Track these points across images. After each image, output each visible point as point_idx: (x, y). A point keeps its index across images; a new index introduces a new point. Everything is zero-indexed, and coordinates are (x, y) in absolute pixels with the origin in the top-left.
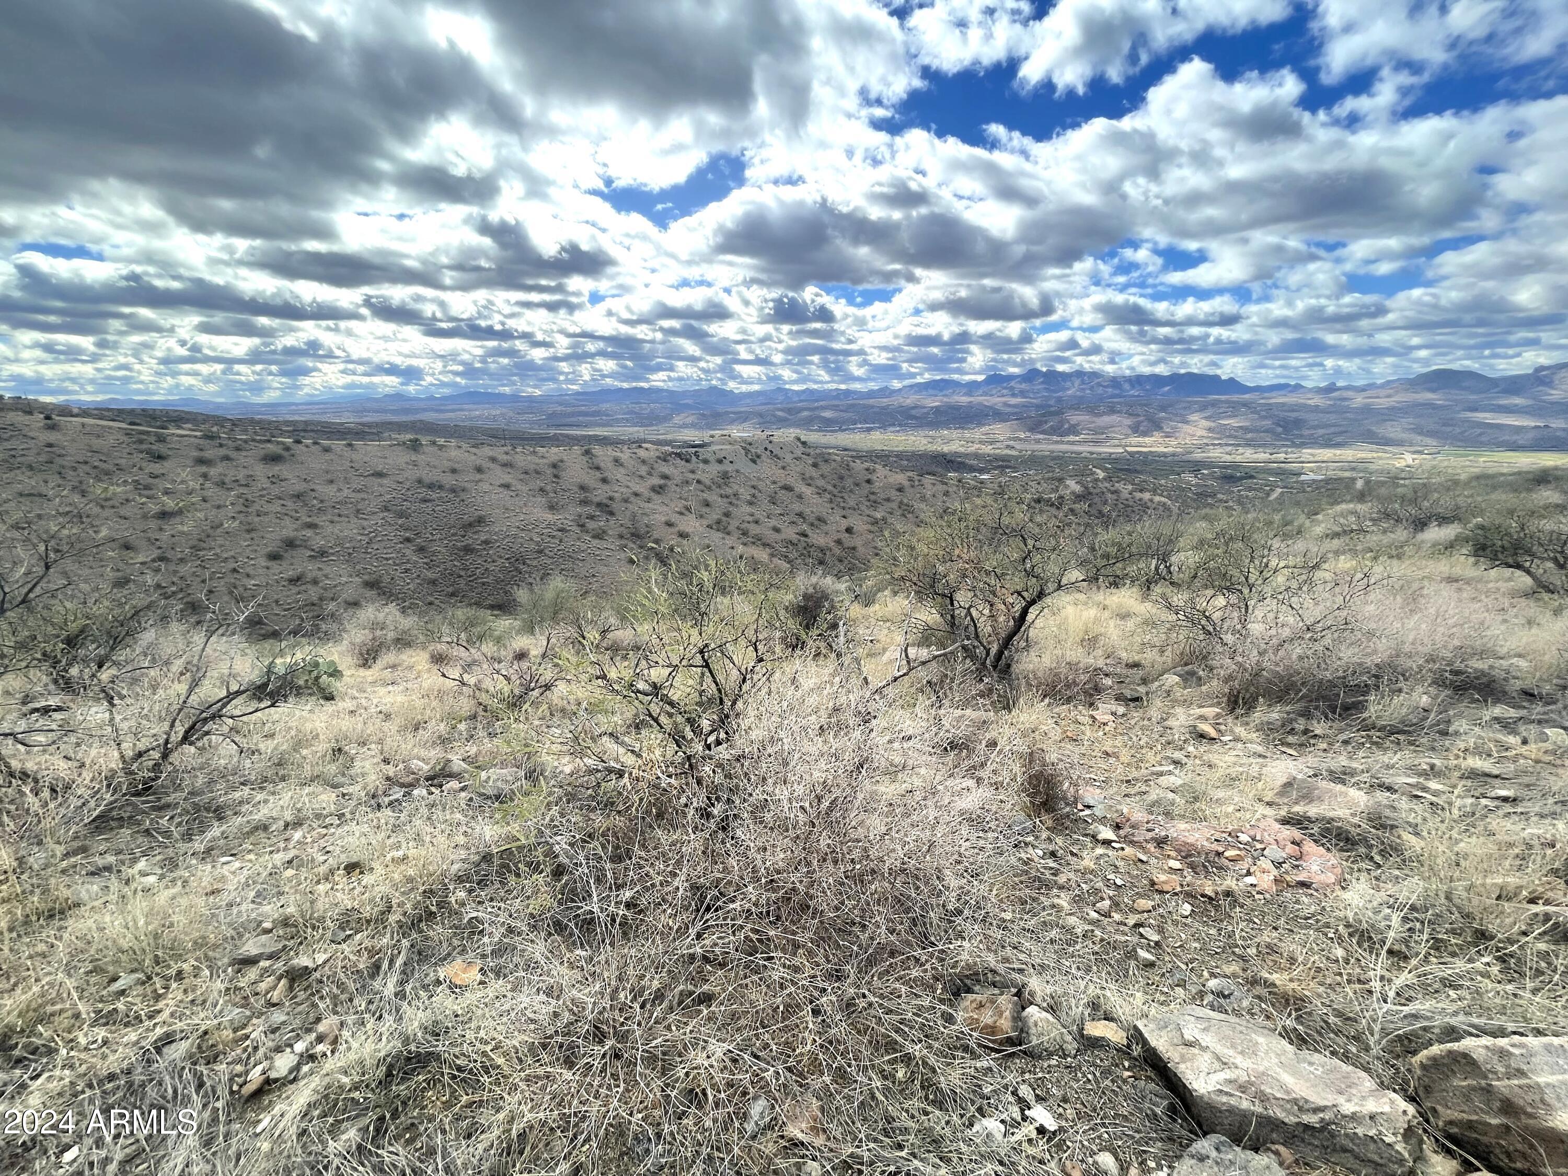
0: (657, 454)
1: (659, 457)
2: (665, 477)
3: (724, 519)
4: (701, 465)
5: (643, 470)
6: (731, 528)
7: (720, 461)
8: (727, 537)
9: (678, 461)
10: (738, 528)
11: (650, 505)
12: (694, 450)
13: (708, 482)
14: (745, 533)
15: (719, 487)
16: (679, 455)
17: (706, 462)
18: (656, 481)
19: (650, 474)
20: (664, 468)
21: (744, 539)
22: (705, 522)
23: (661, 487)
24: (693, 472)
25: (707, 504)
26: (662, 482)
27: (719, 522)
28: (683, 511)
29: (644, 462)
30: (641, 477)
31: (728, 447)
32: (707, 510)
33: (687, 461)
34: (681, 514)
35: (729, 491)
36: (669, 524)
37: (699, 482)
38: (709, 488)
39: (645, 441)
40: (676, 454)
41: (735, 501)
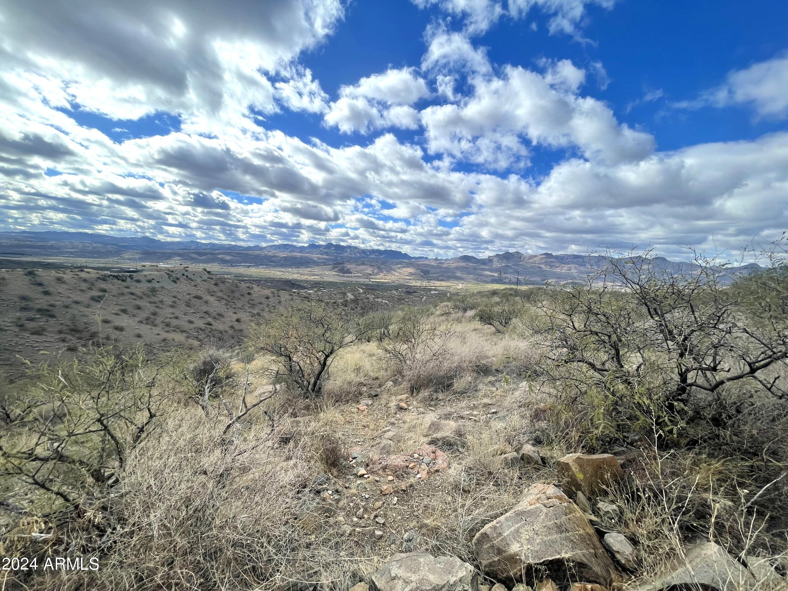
0: (97, 276)
1: (99, 278)
2: (104, 291)
3: (152, 317)
4: (135, 284)
5: (84, 286)
6: (157, 322)
7: (149, 281)
8: (154, 328)
9: (116, 281)
10: (163, 322)
11: (90, 310)
12: (128, 274)
13: (139, 294)
14: (168, 325)
15: (149, 297)
16: (117, 277)
17: (138, 281)
18: (96, 293)
19: (90, 289)
20: (104, 285)
21: (167, 329)
22: (137, 319)
23: (99, 297)
24: (128, 287)
25: (139, 308)
26: (101, 294)
27: (148, 319)
28: (119, 312)
29: (85, 281)
30: (82, 291)
31: (156, 273)
32: (139, 311)
33: (123, 281)
34: (117, 314)
35: (155, 299)
36: (106, 322)
37: (132, 294)
38: (141, 298)
39: (87, 267)
40: (114, 276)
41: (161, 306)
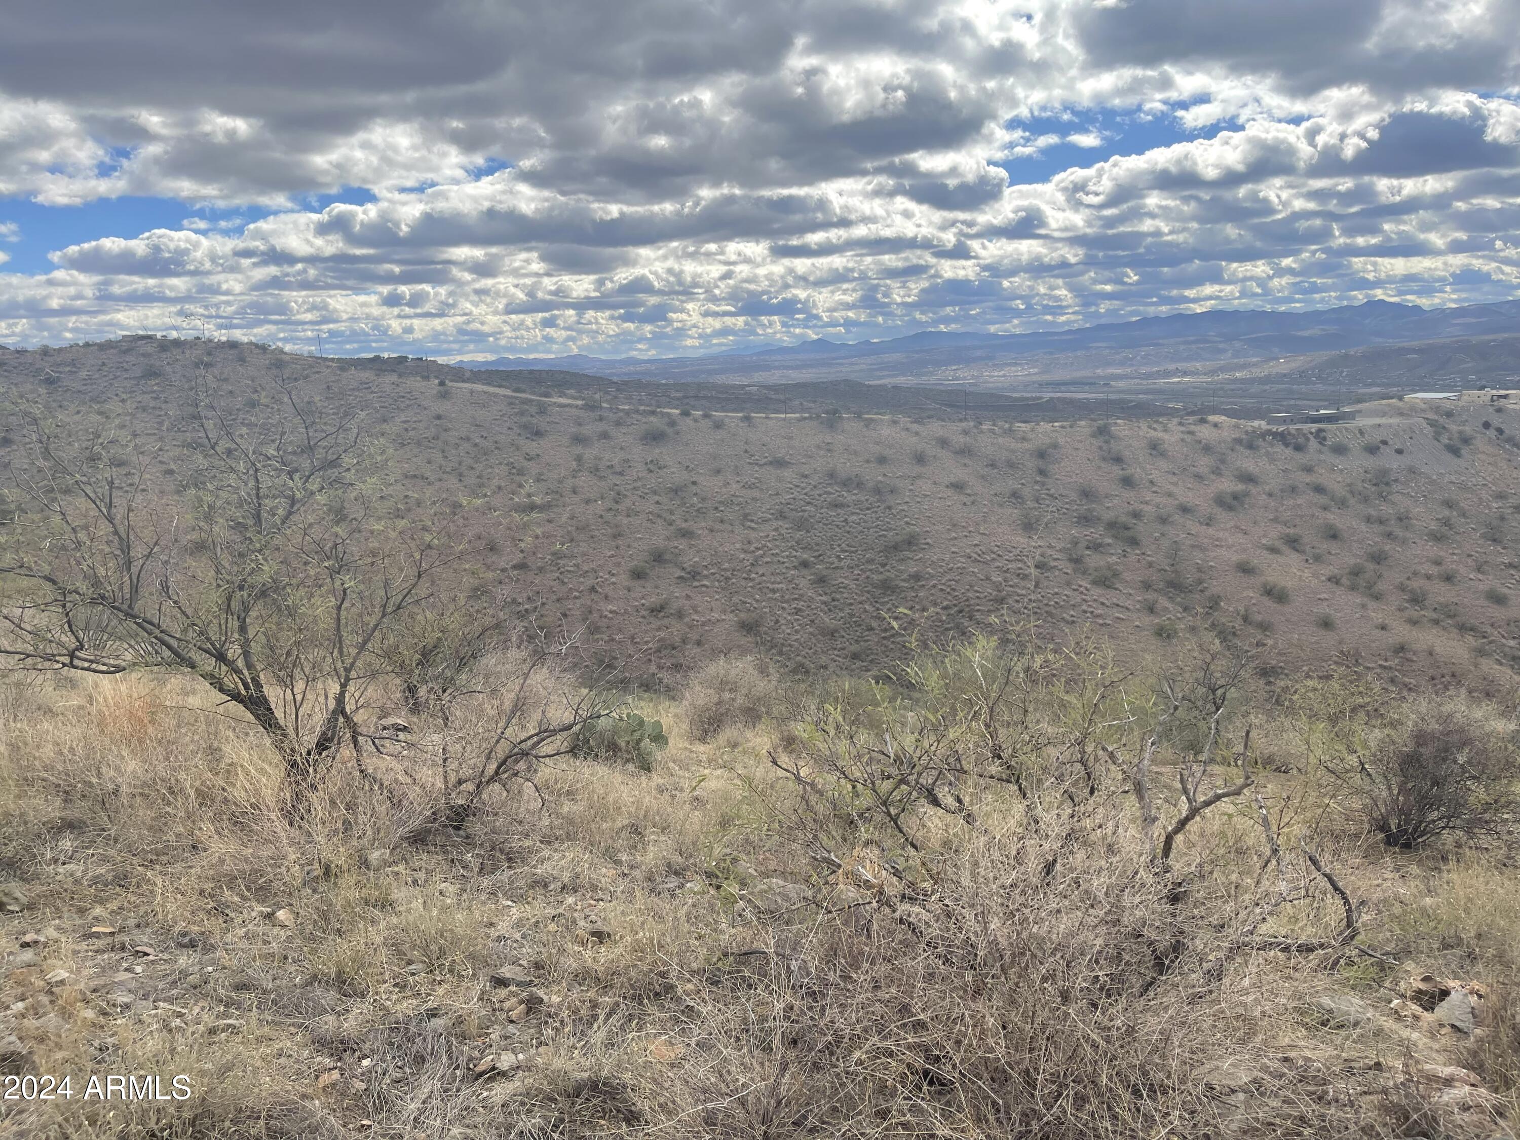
0: (1236, 435)
1: (1238, 441)
2: (1249, 478)
3: (1371, 566)
4: (1330, 458)
5: (1204, 463)
6: (1381, 586)
7: (1372, 450)
8: (1372, 604)
9: (1279, 448)
10: (1402, 588)
11: (1211, 531)
12: (1314, 427)
13: (1340, 491)
14: (1417, 600)
15: (1366, 500)
16: (1282, 437)
17: (1340, 450)
18: (1228, 485)
19: (1217, 472)
20: (1248, 463)
21: (1413, 612)
22: (1326, 571)
23: (1235, 497)
24: (1309, 470)
25: (1333, 535)
26: (1240, 487)
27: (1356, 572)
28: (1278, 544)
29: (1207, 449)
30: (1199, 477)
31: (1394, 421)
32: (1334, 547)
33: (1298, 448)
34: (1273, 550)
35: (1386, 509)
36: (1245, 569)
37: (1319, 489)
38: (1342, 503)
39: (1215, 411)
40: (1275, 435)
41: (1399, 532)
